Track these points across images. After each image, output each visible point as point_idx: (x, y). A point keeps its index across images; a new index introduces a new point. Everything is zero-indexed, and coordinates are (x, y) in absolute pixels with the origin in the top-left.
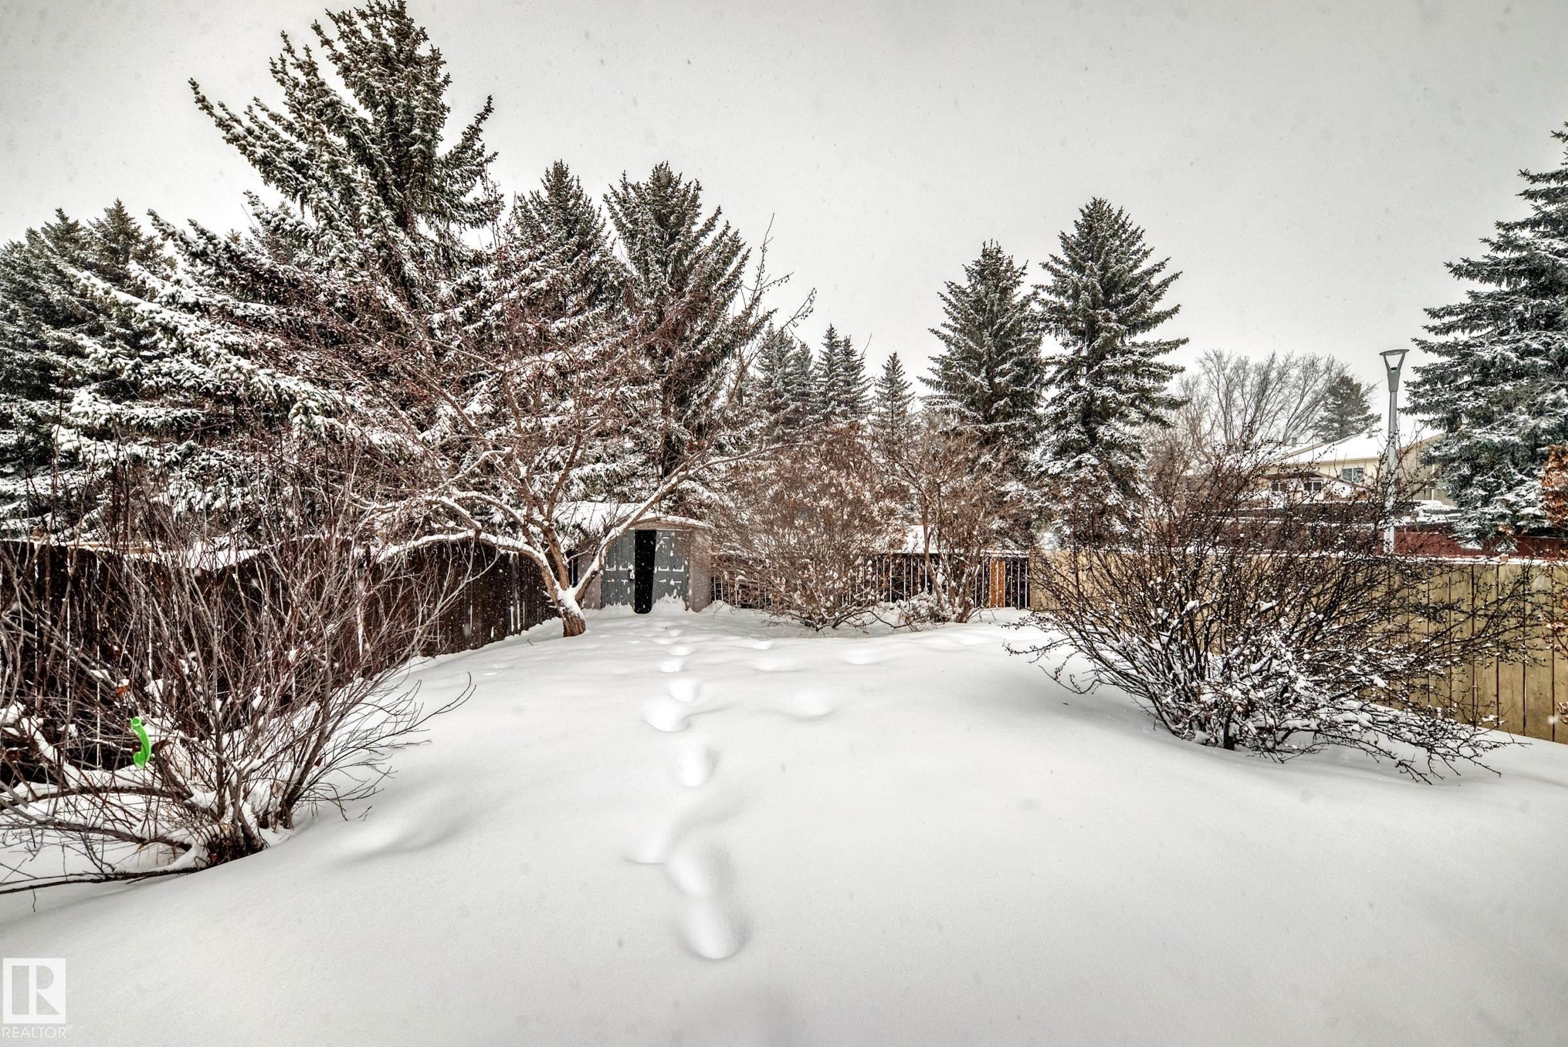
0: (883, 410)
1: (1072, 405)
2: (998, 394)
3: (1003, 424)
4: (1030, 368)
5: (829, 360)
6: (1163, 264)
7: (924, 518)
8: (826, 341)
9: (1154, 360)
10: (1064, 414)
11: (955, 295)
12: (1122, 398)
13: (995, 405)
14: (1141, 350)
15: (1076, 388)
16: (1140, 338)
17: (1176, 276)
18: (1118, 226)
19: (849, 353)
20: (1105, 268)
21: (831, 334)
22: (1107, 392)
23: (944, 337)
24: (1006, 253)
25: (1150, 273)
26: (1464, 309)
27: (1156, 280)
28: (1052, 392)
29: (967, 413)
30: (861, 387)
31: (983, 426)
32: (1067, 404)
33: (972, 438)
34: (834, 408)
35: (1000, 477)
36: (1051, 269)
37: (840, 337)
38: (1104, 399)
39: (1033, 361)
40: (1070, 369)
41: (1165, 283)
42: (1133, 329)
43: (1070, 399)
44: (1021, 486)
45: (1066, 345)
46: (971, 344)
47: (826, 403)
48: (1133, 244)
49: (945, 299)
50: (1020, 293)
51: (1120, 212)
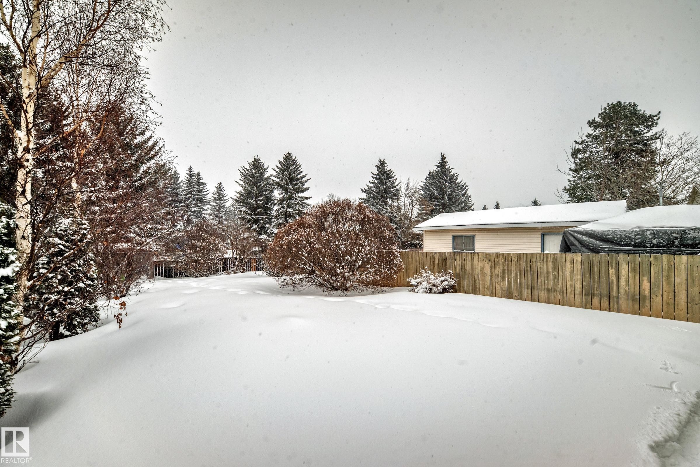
0: (215, 204)
1: (281, 212)
2: (259, 206)
3: (260, 216)
4: (269, 199)
5: (189, 181)
6: (306, 175)
7: (232, 247)
8: (188, 172)
9: (304, 201)
10: (279, 215)
11: (245, 171)
12: (294, 212)
13: (258, 210)
14: (300, 199)
15: (283, 207)
16: (300, 195)
17: (309, 179)
18: (295, 162)
19: (199, 178)
20: (290, 174)
21: (190, 170)
22: (290, 210)
23: (240, 185)
24: (262, 161)
25: (302, 177)
26: (364, 199)
27: (304, 179)
28: (276, 208)
29: (249, 212)
30: (204, 193)
31: (254, 217)
32: (280, 212)
33: (249, 221)
34: (191, 201)
35: (260, 233)
36: (275, 171)
37: (195, 171)
38: (290, 212)
39: (270, 197)
40: (281, 201)
41: (306, 182)
42: (298, 192)
43: (281, 211)
44: (266, 237)
45: (280, 194)
46: (250, 189)
47: (188, 199)
48: (299, 168)
49: (241, 172)
50: (267, 175)
51: (295, 158)
